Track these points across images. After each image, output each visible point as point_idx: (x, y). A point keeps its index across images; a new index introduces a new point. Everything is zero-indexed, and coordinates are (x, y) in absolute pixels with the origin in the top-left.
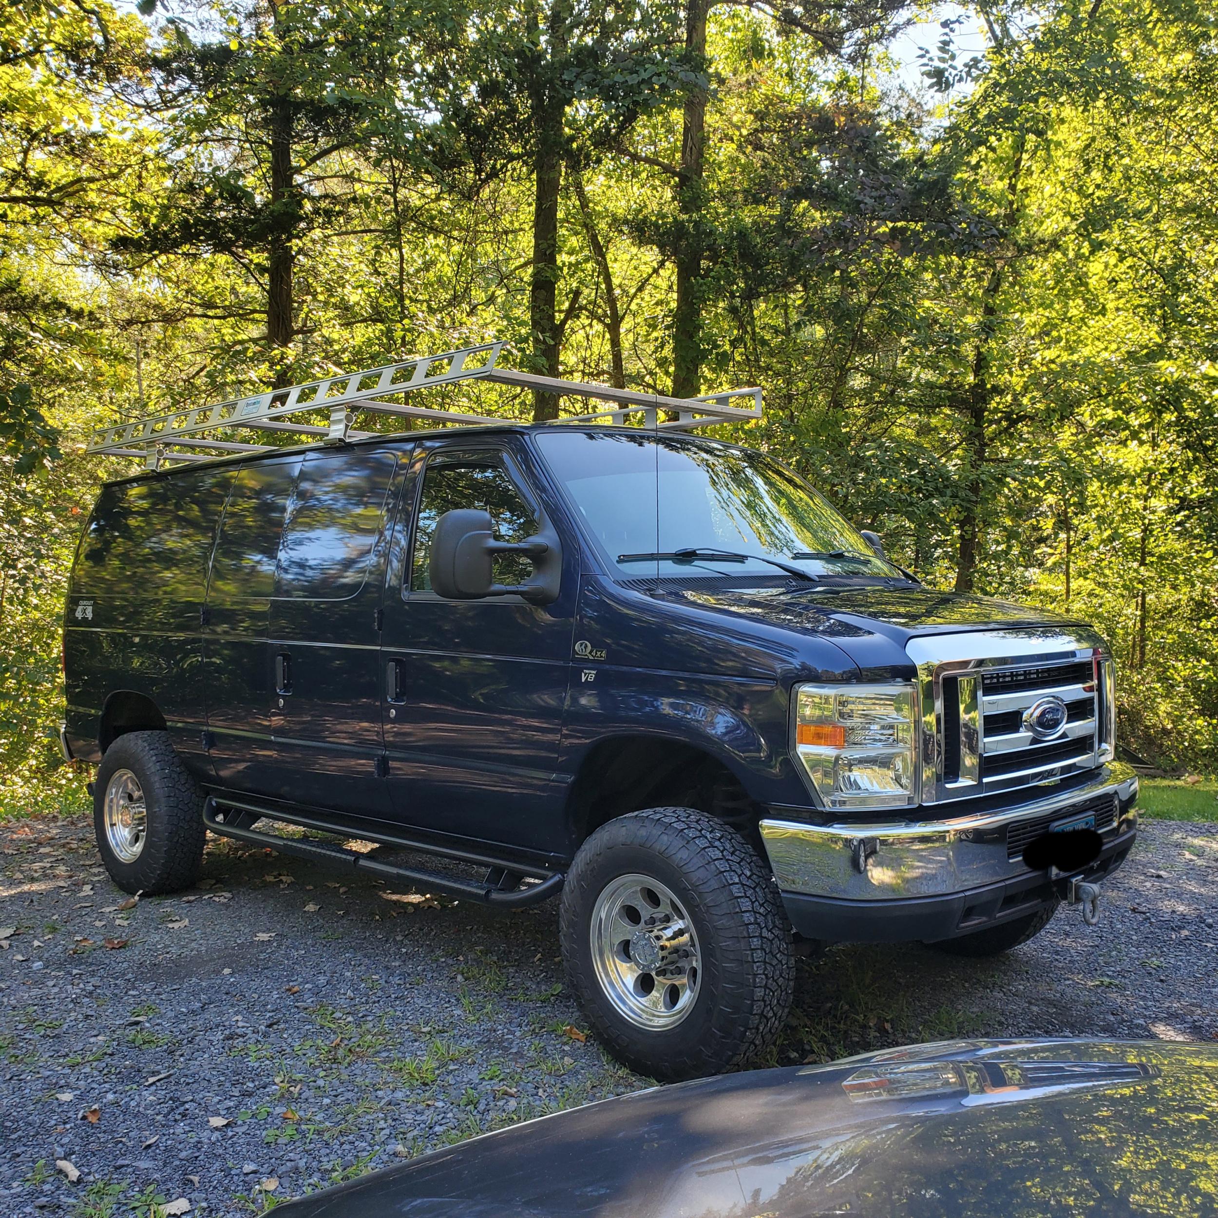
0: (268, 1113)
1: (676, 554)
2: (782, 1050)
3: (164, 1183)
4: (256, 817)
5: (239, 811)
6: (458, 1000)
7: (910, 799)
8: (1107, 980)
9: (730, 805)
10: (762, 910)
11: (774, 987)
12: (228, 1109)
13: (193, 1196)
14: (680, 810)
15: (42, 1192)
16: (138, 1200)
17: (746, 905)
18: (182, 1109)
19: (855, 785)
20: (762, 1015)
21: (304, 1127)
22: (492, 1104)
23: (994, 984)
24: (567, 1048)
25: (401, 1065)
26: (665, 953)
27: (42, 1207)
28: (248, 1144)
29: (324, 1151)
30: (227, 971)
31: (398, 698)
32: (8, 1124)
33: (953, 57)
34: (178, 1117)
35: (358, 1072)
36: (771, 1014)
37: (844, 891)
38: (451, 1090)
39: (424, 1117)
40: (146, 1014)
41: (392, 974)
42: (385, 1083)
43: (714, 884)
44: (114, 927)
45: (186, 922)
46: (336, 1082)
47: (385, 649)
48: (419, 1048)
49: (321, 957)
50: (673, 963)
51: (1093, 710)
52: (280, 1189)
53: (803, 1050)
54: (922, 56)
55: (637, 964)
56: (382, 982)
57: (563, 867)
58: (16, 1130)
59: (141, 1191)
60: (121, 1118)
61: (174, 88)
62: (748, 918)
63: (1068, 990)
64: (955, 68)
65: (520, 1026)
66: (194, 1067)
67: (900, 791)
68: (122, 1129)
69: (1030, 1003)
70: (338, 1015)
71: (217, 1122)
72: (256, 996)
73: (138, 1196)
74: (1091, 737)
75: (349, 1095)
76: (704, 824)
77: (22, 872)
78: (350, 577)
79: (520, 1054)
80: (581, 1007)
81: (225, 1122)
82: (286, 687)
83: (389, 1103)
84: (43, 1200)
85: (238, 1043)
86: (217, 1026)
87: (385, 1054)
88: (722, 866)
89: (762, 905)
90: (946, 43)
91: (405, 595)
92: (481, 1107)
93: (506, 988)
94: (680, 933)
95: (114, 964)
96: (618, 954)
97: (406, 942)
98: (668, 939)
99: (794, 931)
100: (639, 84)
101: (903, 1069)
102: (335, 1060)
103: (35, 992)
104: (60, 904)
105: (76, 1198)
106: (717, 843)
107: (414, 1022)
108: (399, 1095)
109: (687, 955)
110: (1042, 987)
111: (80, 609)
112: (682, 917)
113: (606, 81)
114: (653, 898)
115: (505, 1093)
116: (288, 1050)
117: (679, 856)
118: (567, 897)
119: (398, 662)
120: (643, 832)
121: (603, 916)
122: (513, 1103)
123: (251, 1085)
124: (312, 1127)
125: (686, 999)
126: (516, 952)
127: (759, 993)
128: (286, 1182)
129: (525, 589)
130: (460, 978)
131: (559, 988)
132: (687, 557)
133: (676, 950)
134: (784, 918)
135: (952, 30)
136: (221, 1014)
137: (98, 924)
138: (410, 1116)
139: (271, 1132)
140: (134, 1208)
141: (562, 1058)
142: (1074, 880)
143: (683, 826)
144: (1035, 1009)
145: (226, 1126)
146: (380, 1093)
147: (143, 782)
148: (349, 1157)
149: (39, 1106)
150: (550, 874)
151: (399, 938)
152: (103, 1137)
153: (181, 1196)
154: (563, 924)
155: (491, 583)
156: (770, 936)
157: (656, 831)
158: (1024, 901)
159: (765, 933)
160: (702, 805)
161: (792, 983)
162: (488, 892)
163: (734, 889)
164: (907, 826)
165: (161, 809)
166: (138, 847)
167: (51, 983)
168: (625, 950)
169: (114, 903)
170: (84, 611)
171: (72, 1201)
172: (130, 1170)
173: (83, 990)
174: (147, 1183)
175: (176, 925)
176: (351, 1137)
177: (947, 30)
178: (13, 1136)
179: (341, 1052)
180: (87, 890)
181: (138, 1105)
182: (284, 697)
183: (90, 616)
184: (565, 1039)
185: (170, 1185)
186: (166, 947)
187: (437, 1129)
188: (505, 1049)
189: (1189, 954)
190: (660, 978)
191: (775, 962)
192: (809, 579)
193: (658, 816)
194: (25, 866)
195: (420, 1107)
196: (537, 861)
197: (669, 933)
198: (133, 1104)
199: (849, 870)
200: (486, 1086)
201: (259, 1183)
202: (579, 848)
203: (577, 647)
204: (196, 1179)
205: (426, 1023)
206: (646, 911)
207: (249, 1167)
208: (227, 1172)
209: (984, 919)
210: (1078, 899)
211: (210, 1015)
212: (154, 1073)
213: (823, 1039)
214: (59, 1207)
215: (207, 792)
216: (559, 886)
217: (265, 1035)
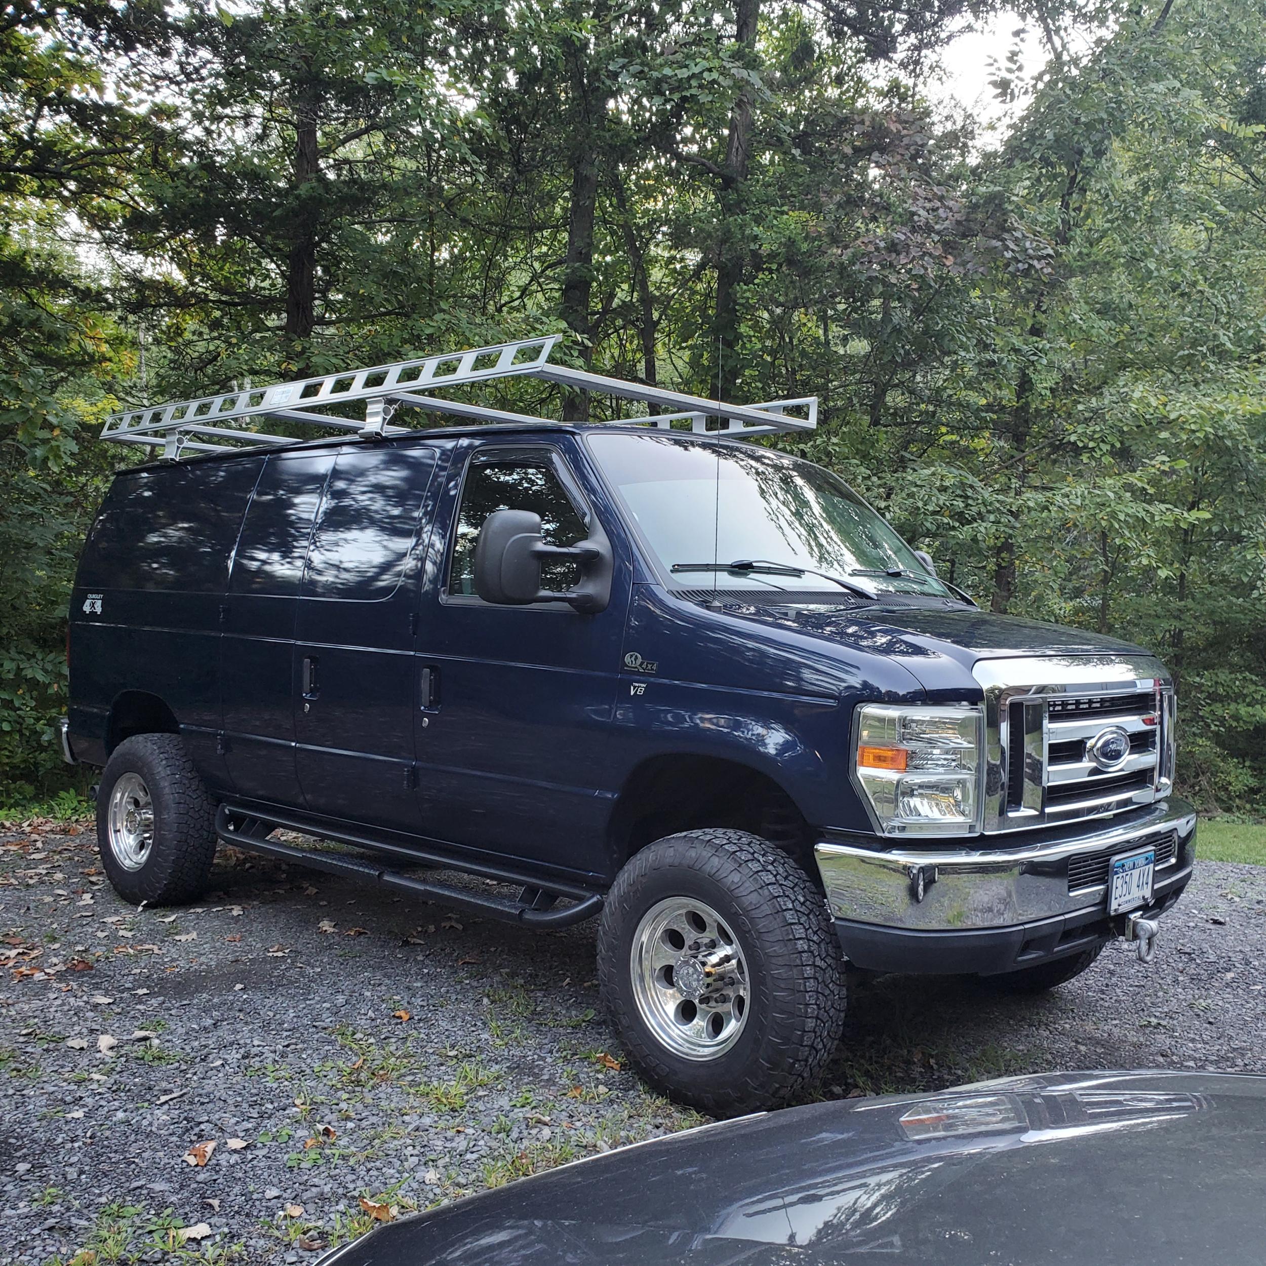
0: (290, 1136)
1: (732, 566)
2: (826, 1084)
3: (183, 1205)
4: (272, 827)
5: (254, 820)
6: (484, 1023)
7: (971, 828)
8: (1154, 1021)
9: (779, 828)
10: (815, 938)
11: (825, 1017)
12: (246, 1130)
13: (213, 1221)
14: (731, 833)
15: (51, 1213)
16: (155, 1224)
17: (799, 932)
18: (197, 1130)
19: (916, 812)
20: (812, 1047)
21: (328, 1152)
22: (525, 1133)
23: (1040, 1021)
24: (600, 1076)
25: (427, 1089)
26: (709, 980)
27: (51, 1229)
28: (270, 1168)
29: (350, 1177)
30: (239, 986)
31: (431, 706)
32: (13, 1141)
33: (1020, 68)
34: (194, 1138)
35: (382, 1095)
36: (820, 1046)
37: (901, 920)
38: (481, 1117)
39: (454, 1144)
40: (155, 1030)
41: (414, 996)
42: (411, 1108)
43: (767, 909)
44: (117, 938)
45: (194, 935)
46: (360, 1106)
47: (419, 655)
48: (446, 1073)
49: (338, 975)
50: (717, 990)
51: (1154, 743)
52: (305, 1216)
53: (847, 1084)
54: (992, 65)
55: (680, 991)
56: (404, 1003)
57: (604, 888)
58: (21, 1147)
59: (157, 1215)
60: (133, 1138)
61: (194, 60)
62: (801, 945)
63: (1116, 1031)
64: (1022, 80)
65: (551, 1052)
66: (208, 1086)
67: (960, 819)
68: (134, 1149)
69: (1077, 1042)
70: (359, 1036)
71: (236, 1144)
72: (271, 1014)
73: (155, 1219)
74: (1152, 770)
75: (374, 1119)
76: (756, 848)
77: (16, 878)
78: (386, 581)
79: (551, 1082)
80: (617, 1034)
81: (244, 1144)
82: (312, 691)
83: (417, 1130)
84: (51, 1222)
85: (255, 1063)
86: (232, 1044)
87: (410, 1078)
88: (775, 890)
89: (815, 933)
90: (1014, 54)
91: (443, 598)
92: (514, 1135)
93: (534, 1013)
94: (727, 959)
95: (118, 977)
96: (658, 979)
97: (427, 962)
98: (714, 966)
99: (846, 958)
100: (689, 78)
101: (960, 1104)
102: (358, 1083)
103: (37, 1004)
104: (59, 913)
105: (89, 1219)
106: (770, 867)
107: (439, 1045)
108: (427, 1121)
109: (733, 982)
110: (1089, 1027)
111: (88, 602)
112: (729, 942)
113: (655, 74)
114: (698, 923)
115: (539, 1121)
116: (308, 1071)
117: (730, 878)
118: (606, 918)
119: (433, 669)
120: (693, 853)
121: (644, 938)
122: (546, 1132)
123: (270, 1106)
124: (337, 1152)
125: (732, 1028)
126: (544, 976)
127: (811, 1024)
128: (311, 1208)
129: (574, 595)
130: (485, 1001)
131: (591, 1014)
132: (742, 569)
133: (721, 977)
134: (838, 947)
135: (1022, 40)
136: (235, 1032)
137: (100, 934)
138: (439, 1143)
139: (294, 1155)
140: (150, 1232)
141: (596, 1087)
142: (1132, 916)
143: (735, 848)
144: (1083, 1048)
145: (244, 1148)
146: (406, 1118)
147: (151, 786)
148: (377, 1184)
149: (44, 1123)
150: (588, 895)
151: (420, 958)
152: (116, 1157)
153: (200, 1221)
154: (601, 948)
155: (537, 590)
156: (823, 964)
157: (706, 853)
158: (1082, 936)
159: (818, 962)
160: (752, 828)
161: (843, 1015)
162: (522, 911)
163: (788, 915)
164: (968, 854)
165: (170, 816)
166: (144, 855)
167: (52, 996)
168: (668, 975)
169: (116, 912)
170: (93, 605)
171: (84, 1223)
172: (145, 1192)
173: (87, 1003)
174: (163, 1205)
175: (183, 938)
176: (378, 1164)
177: (1017, 40)
178: (18, 1154)
179: (363, 1076)
180: (87, 898)
181: (151, 1124)
182: (309, 701)
183: (99, 610)
184: (598, 1067)
185: (187, 1209)
186: (173, 960)
187: (469, 1156)
188: (536, 1076)
189: (1236, 996)
190: (704, 1006)
191: (827, 992)
192: (867, 597)
193: (708, 837)
194: (20, 872)
195: (450, 1134)
196: (574, 881)
197: (714, 959)
198: (145, 1122)
199: (907, 900)
200: (519, 1114)
201: (283, 1208)
202: (621, 867)
203: (627, 659)
204: (216, 1203)
205: (453, 1047)
206: (690, 935)
207: (272, 1192)
208: (247, 1196)
209: (1041, 953)
210: (1136, 937)
211: (224, 1031)
212: (166, 1092)
213: (867, 1073)
214: (70, 1229)
215: (219, 801)
216: (598, 908)
217: (283, 1055)
